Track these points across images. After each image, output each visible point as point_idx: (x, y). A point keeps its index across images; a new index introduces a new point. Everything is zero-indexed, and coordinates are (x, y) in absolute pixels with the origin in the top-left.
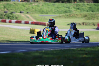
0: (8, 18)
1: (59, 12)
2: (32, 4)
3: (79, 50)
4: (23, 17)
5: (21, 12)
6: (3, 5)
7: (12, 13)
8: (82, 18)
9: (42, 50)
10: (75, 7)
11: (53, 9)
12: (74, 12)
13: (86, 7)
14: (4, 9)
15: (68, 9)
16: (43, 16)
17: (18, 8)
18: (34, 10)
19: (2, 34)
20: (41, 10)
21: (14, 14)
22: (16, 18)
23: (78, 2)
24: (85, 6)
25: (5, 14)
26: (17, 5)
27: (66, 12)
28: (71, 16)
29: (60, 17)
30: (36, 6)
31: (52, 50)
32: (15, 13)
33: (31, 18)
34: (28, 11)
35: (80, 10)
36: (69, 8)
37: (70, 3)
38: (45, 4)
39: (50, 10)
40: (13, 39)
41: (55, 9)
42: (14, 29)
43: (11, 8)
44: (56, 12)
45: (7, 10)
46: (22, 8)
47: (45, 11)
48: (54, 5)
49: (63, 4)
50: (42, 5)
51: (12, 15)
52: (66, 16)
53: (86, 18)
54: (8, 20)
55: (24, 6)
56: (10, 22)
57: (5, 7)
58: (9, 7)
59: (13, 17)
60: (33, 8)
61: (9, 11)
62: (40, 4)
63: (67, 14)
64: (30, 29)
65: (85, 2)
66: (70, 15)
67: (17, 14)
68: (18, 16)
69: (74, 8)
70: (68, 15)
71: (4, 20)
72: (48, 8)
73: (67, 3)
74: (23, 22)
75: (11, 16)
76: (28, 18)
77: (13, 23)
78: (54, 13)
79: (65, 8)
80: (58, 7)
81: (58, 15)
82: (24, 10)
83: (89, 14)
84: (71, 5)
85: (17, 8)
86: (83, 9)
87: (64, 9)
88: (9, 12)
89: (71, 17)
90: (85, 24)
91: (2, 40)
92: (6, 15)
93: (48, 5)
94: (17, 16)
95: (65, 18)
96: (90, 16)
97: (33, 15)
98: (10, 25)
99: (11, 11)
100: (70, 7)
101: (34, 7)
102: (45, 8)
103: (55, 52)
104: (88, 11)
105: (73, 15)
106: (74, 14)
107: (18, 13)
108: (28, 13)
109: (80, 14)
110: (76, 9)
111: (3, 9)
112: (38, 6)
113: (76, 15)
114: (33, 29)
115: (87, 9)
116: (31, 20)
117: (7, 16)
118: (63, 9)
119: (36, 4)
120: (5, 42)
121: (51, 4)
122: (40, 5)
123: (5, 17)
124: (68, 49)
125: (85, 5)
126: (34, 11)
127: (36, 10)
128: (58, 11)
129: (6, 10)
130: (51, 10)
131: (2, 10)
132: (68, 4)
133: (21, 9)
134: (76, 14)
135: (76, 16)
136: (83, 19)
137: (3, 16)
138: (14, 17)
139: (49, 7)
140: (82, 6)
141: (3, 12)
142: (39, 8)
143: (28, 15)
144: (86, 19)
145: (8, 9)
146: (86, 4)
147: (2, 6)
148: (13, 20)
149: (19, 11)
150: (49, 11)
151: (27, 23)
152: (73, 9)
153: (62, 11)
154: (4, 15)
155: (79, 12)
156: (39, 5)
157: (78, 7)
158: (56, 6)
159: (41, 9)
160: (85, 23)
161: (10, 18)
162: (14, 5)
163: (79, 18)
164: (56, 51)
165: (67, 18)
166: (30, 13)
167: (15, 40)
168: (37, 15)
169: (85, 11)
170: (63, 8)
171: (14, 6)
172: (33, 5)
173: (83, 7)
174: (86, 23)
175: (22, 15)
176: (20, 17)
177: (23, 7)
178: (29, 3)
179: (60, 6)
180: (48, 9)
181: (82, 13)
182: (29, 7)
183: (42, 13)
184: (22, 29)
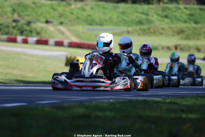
0: (22, 33)
1: (127, 23)
2: (70, 5)
3: (168, 103)
4: (53, 32)
5: (47, 22)
6: (11, 7)
7: (29, 23)
8: (173, 35)
9: (92, 102)
10: (160, 12)
11: (115, 17)
12: (158, 24)
13: (182, 12)
14: (13, 14)
15: (144, 17)
16: (93, 30)
17: (42, 14)
18: (74, 17)
19: (8, 67)
20: (89, 18)
21: (33, 26)
22: (38, 33)
23: (166, 3)
24: (180, 11)
25: (14, 24)
26: (40, 7)
27: (140, 22)
28: (152, 30)
29: (128, 32)
30: (79, 8)
31: (111, 101)
32: (35, 23)
33: (68, 33)
34: (62, 20)
35: (171, 19)
36: (147, 15)
37: (149, 3)
38: (98, 6)
39: (107, 18)
40: (30, 76)
41: (118, 17)
42: (33, 56)
43: (27, 13)
44: (120, 22)
45: (20, 16)
46: (49, 13)
47: (97, 20)
48: (115, 8)
49: (135, 6)
50: (92, 8)
51: (28, 28)
52: (140, 32)
53: (182, 35)
54: (20, 38)
55: (54, 9)
56: (25, 41)
57: (14, 11)
58: (22, 11)
59: (31, 31)
60: (72, 13)
61: (23, 18)
62: (87, 5)
63: (143, 27)
64: (67, 57)
65: (181, 2)
66: (149, 29)
67: (39, 25)
68: (42, 29)
69: (158, 15)
70: (144, 30)
71: (13, 36)
72: (104, 13)
73: (142, 3)
74: (52, 41)
75: (26, 30)
76: (62, 33)
77: (32, 44)
78: (117, 24)
79: (139, 15)
80: (124, 13)
81: (124, 28)
82: (53, 18)
83: (187, 27)
84: (152, 8)
85: (39, 13)
86: (176, 17)
87: (137, 17)
88: (22, 22)
89: (152, 33)
90: (179, 48)
91: (7, 78)
92: (16, 26)
93: (104, 8)
94: (39, 30)
95: (139, 35)
96: (190, 32)
97: (73, 28)
98: (24, 47)
99: (28, 19)
100: (150, 13)
101: (75, 12)
102: (98, 15)
103: (118, 106)
104: (185, 22)
105: (154, 30)
106: (158, 28)
107: (42, 22)
108: (61, 23)
109: (170, 28)
110: (162, 17)
111: (9, 15)
112: (83, 9)
113: (162, 29)
114: (72, 58)
115: (185, 17)
116: (67, 38)
117: (19, 29)
118: (135, 16)
119: (80, 4)
120: (14, 82)
121: (110, 5)
122: (88, 8)
123: (15, 31)
124: (145, 100)
125: (180, 9)
126: (74, 20)
127: (78, 18)
128: (124, 20)
129: (16, 16)
130: (111, 18)
131: (8, 17)
132: (145, 7)
133: (48, 16)
134: (162, 26)
135: (161, 31)
136: (177, 37)
137: (11, 29)
138: (34, 33)
139: (106, 11)
140: (175, 12)
141: (10, 20)
142: (85, 14)
143: (62, 28)
144: (182, 38)
145: (21, 14)
146: (182, 6)
147: (9, 9)
148: (32, 36)
149: (44, 20)
150: (106, 21)
151: (59, 44)
152: (155, 18)
153: (132, 21)
154: (14, 28)
155: (167, 23)
156: (85, 7)
157: (165, 14)
158: (120, 10)
159: (89, 16)
160: (180, 45)
161: (25, 33)
162: (33, 6)
163: (167, 35)
164: (119, 102)
165: (144, 34)
166: (67, 24)
167: (35, 80)
168: (80, 28)
169: (180, 21)
170: (136, 14)
171: (33, 8)
172: (73, 6)
173: (177, 14)
174: (182, 47)
175: (50, 28)
176: (46, 31)
177: (51, 11)
178: (64, 3)
179: (129, 11)
180: (103, 16)
181: (173, 26)
182: (64, 11)
183: (91, 24)
184: (50, 58)
